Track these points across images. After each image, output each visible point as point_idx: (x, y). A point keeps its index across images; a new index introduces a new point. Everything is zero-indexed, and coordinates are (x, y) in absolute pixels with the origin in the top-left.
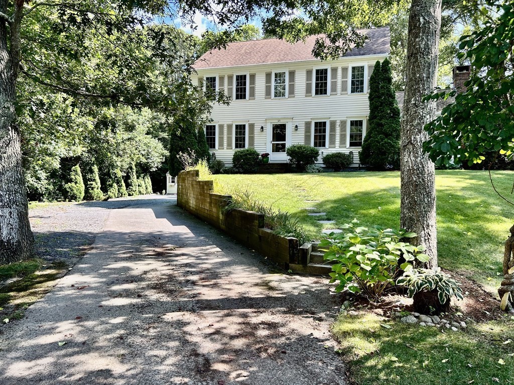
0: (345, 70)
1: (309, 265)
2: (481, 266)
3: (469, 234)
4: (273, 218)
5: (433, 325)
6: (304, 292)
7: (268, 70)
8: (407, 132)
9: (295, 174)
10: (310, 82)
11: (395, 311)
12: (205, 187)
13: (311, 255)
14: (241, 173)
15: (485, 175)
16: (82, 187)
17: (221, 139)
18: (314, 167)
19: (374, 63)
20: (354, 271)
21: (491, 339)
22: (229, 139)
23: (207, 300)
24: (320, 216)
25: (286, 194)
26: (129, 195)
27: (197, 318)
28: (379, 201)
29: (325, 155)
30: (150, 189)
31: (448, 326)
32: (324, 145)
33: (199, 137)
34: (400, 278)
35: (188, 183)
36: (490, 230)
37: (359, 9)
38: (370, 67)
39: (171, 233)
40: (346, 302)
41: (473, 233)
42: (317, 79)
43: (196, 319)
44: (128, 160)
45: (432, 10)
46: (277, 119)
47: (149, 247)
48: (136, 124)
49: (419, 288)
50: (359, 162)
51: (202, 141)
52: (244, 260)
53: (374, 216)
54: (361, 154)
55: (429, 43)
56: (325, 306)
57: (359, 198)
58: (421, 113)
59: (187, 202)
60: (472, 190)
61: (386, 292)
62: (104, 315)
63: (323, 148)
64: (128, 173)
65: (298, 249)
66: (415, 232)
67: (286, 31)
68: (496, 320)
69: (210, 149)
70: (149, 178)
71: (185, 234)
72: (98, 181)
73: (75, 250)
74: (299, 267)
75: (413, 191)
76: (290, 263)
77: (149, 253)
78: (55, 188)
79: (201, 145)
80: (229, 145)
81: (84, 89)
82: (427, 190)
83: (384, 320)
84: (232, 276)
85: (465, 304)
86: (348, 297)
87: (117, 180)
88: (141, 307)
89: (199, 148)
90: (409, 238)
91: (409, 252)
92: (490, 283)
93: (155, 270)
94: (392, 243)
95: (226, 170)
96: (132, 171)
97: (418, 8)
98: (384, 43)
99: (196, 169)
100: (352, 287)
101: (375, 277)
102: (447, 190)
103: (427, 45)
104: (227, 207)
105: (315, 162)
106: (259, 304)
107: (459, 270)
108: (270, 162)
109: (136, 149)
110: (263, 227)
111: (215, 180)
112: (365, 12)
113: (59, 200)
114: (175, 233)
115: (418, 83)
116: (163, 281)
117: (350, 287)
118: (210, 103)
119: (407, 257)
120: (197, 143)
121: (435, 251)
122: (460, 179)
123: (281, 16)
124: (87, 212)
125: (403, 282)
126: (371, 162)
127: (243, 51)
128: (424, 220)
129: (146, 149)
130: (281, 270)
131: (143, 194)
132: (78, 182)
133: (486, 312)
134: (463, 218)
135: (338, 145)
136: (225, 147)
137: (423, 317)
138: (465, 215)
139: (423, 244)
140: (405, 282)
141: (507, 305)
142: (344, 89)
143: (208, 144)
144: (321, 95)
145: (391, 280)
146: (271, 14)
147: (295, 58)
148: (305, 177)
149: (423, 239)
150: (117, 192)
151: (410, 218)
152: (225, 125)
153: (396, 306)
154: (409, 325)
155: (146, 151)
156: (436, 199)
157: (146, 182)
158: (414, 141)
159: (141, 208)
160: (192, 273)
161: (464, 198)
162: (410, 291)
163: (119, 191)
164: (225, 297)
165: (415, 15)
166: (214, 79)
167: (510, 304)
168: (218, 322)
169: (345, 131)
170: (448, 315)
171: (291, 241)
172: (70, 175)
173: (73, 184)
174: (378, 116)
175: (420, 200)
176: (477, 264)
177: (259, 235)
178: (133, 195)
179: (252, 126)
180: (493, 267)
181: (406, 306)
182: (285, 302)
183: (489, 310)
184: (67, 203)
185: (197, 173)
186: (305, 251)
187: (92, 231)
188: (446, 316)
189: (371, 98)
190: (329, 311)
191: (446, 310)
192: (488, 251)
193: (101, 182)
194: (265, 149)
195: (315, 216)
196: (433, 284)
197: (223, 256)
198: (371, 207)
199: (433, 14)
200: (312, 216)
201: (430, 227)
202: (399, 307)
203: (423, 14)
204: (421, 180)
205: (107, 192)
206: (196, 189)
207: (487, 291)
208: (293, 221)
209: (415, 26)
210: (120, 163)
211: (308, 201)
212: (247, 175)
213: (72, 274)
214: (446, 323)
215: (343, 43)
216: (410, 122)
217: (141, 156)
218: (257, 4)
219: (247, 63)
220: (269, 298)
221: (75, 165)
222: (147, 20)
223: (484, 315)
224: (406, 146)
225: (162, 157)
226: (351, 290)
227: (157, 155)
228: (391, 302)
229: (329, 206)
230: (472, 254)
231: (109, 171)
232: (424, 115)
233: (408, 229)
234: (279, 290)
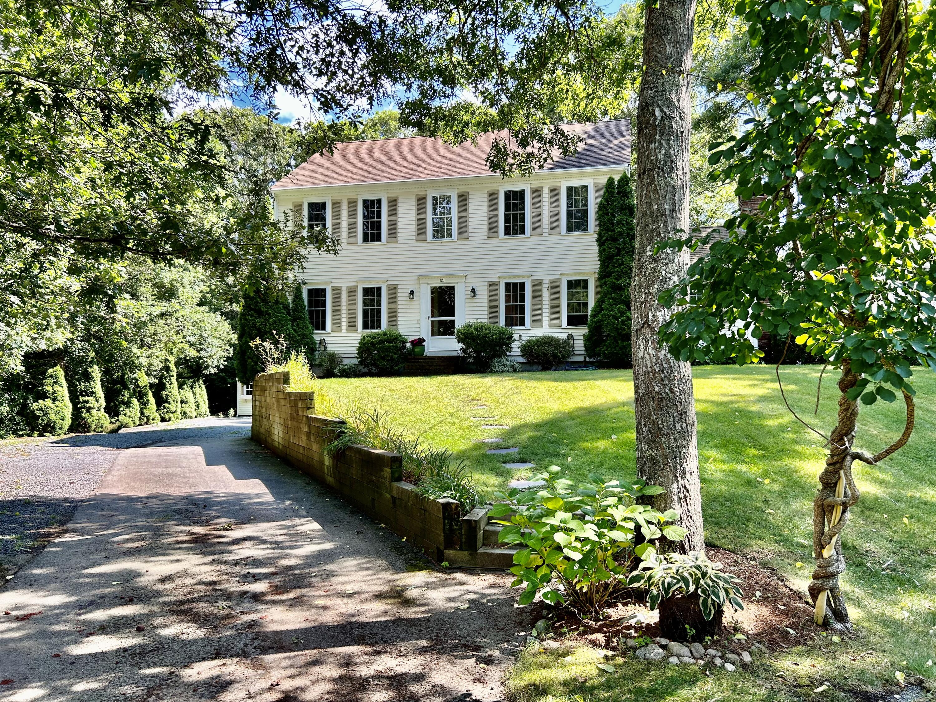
0: (555, 192)
1: (482, 550)
2: (786, 540)
3: (767, 481)
4: (419, 462)
5: (692, 661)
6: (467, 605)
7: (421, 192)
8: (641, 305)
9: (472, 376)
10: (495, 213)
11: (627, 636)
12: (300, 405)
13: (485, 531)
14: (371, 375)
15: (798, 373)
16: (67, 408)
17: (337, 314)
18: (506, 362)
19: (604, 180)
20: (553, 563)
21: (795, 683)
22: (352, 314)
23: (275, 633)
24: (508, 455)
25: (451, 414)
26: (163, 420)
27: (249, 672)
28: (614, 425)
29: (524, 340)
30: (205, 407)
31: (718, 661)
32: (523, 323)
33: (295, 310)
34: (635, 573)
35: (270, 397)
36: (802, 473)
37: (568, 91)
38: (597, 187)
39: (229, 495)
40: (540, 624)
41: (773, 481)
42: (507, 208)
43: (246, 674)
44: (163, 354)
45: (674, 97)
46: (438, 277)
47: (180, 525)
48: (178, 285)
49: (667, 592)
50: (583, 353)
51: (300, 318)
52: (362, 545)
53: (603, 452)
54: (588, 339)
55: (672, 152)
56: (502, 632)
57: (579, 420)
58: (664, 273)
59: (269, 432)
60: (774, 401)
61: (614, 598)
62: (61, 675)
63: (523, 328)
64: (161, 378)
65: (458, 521)
66: (661, 485)
67: (441, 124)
68: (805, 644)
69: (315, 332)
70: (203, 386)
71: (257, 496)
72: (101, 394)
73: (30, 536)
74: (461, 555)
75: (654, 410)
76: (446, 548)
77: (180, 539)
78: (12, 411)
79: (298, 325)
80: (352, 325)
81: (52, 227)
82: (680, 408)
83: (606, 658)
84: (335, 580)
85: (752, 616)
86: (545, 612)
87: (140, 392)
88: (140, 654)
89: (295, 330)
90: (651, 497)
91: (649, 523)
92: (800, 573)
93: (184, 574)
94: (620, 506)
95: (344, 370)
96: (170, 376)
97: (651, 93)
98: (621, 147)
99: (286, 370)
100: (549, 592)
101: (590, 573)
102: (732, 402)
103: (668, 155)
104: (336, 443)
105: (508, 354)
106: (376, 634)
107: (747, 550)
108: (427, 353)
109: (178, 333)
110: (399, 479)
111: (320, 390)
112: (578, 95)
113: (20, 433)
114: (237, 494)
115: (656, 221)
116: (196, 595)
117: (545, 595)
118: (303, 252)
119: (648, 532)
120: (291, 320)
121: (698, 519)
122: (756, 382)
123: (432, 99)
124: (71, 456)
125: (639, 582)
126: (604, 354)
127: (375, 157)
128: (676, 463)
129: (198, 332)
130: (429, 562)
131: (191, 418)
132: (59, 398)
133: (789, 630)
134: (757, 452)
135: (547, 323)
136: (344, 327)
137: (675, 646)
138: (761, 447)
139: (677, 507)
140: (642, 582)
141: (826, 615)
142: (554, 225)
143: (312, 323)
144: (515, 236)
145: (621, 577)
146: (414, 95)
147: (467, 170)
148: (488, 381)
149: (675, 498)
150: (139, 415)
151: (652, 459)
152: (344, 288)
153: (629, 628)
154: (650, 663)
155: (196, 337)
156: (696, 424)
157: (198, 395)
158: (654, 321)
159: (182, 445)
160: (256, 578)
161: (760, 415)
162: (652, 598)
163: (142, 413)
164: (314, 624)
165: (647, 105)
166: (323, 205)
167: (830, 613)
168: (292, 677)
169: (558, 298)
170: (719, 641)
171: (446, 506)
172: (43, 385)
173: (49, 402)
174: (614, 272)
175: (669, 428)
176: (778, 538)
177: (392, 496)
178: (170, 420)
179: (393, 290)
180: (806, 543)
181: (648, 625)
182: (427, 628)
183: (793, 626)
184: (35, 440)
185: (286, 378)
186: (473, 526)
187: (72, 496)
188: (715, 643)
189: (601, 241)
190: (508, 641)
191: (716, 631)
192: (798, 511)
193: (106, 397)
194: (418, 330)
195: (501, 455)
196: (691, 584)
197: (324, 539)
198: (599, 436)
199: (676, 103)
200: (494, 455)
201: (688, 475)
202: (635, 627)
203: (660, 103)
204: (667, 390)
205: (117, 414)
206: (283, 407)
207: (794, 589)
208: (453, 466)
209: (647, 123)
210: (145, 359)
211: (489, 427)
212: (383, 379)
213: (13, 589)
214: (715, 656)
215: (540, 148)
216: (646, 289)
217: (186, 346)
218: (390, 75)
219: (382, 179)
220: (398, 621)
221: (55, 365)
222: (187, 102)
223: (785, 635)
224: (640, 330)
225: (227, 347)
226: (547, 599)
227: (218, 342)
228: (621, 619)
229: (525, 436)
230: (770, 518)
231: (123, 375)
232: (669, 275)
233: (650, 479)
234: (421, 605)
